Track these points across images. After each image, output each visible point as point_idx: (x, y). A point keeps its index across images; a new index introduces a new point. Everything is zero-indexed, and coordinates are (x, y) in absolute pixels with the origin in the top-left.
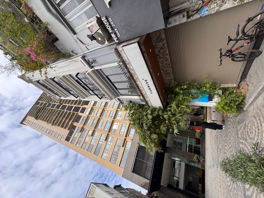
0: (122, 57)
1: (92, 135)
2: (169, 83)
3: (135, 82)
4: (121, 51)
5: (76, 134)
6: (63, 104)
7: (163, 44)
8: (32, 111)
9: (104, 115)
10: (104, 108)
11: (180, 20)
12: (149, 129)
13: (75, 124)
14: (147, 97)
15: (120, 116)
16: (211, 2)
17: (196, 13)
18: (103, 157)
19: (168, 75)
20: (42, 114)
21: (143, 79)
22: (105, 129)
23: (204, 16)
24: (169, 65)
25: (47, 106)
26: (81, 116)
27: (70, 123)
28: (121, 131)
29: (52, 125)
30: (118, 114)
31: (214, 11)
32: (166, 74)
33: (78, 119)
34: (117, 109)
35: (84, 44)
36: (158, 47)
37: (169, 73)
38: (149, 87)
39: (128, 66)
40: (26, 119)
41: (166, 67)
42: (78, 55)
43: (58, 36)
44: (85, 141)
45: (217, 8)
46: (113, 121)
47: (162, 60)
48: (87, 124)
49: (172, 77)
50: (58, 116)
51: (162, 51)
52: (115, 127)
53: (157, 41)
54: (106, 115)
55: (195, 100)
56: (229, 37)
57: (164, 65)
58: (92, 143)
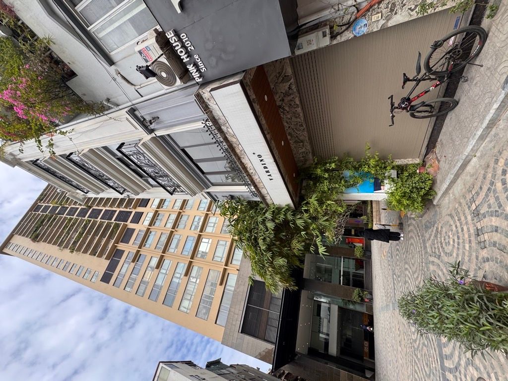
0: (211, 112)
1: (159, 265)
2: (303, 158)
3: (239, 159)
4: (208, 99)
5: (124, 267)
6: (94, 208)
7: (290, 85)
8: (24, 224)
9: (181, 226)
10: (181, 211)
11: (318, 42)
12: (269, 249)
13: (121, 246)
14: (262, 188)
15: (214, 226)
16: (372, 11)
17: (347, 29)
18: (182, 308)
19: (302, 144)
20: (47, 229)
21: (254, 154)
22: (185, 253)
23: (360, 35)
24: (301, 125)
25: (59, 214)
26: (133, 230)
27: (110, 246)
28: (216, 255)
29: (72, 252)
30: (210, 221)
31: (377, 26)
32: (296, 142)
33: (127, 235)
34: (207, 212)
35: (132, 84)
36: (279, 91)
37: (302, 141)
38: (265, 168)
39: (224, 128)
40: (11, 241)
41: (297, 130)
42: (121, 107)
43: (74, 68)
44: (144, 279)
45: (382, 22)
46: (200, 236)
47: (289, 116)
48: (147, 246)
49: (309, 147)
50: (83, 233)
51: (287, 99)
52: (204, 247)
53: (278, 80)
54: (186, 225)
55: (351, 190)
56: (405, 74)
57: (292, 126)
58: (159, 282)
